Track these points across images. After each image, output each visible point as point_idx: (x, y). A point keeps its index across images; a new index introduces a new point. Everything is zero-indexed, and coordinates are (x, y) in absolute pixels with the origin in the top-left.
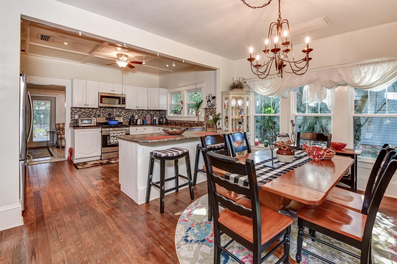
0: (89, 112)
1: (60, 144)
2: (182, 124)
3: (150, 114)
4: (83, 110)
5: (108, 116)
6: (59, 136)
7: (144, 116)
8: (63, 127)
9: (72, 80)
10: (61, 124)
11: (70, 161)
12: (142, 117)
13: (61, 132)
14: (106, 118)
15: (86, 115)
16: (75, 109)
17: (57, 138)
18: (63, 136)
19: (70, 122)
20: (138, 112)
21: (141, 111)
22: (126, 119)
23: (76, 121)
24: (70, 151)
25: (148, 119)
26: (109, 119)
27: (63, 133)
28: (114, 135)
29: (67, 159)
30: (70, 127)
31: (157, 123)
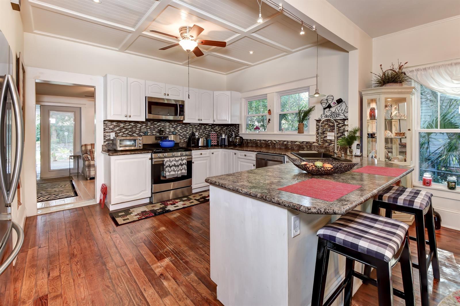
0: (131, 128)
1: (88, 174)
2: (270, 146)
3: (214, 130)
4: (122, 125)
5: (158, 134)
6: (87, 163)
7: (207, 133)
8: (92, 150)
9: (105, 77)
10: (89, 145)
11: (103, 205)
12: (204, 135)
13: (88, 156)
14: (156, 137)
15: (126, 132)
16: (109, 124)
17: (84, 164)
18: (92, 163)
19: (103, 144)
20: (198, 128)
21: (203, 127)
22: (183, 137)
23: (112, 142)
24: (102, 190)
25: (213, 138)
26: (160, 139)
27: (92, 158)
28: (170, 164)
29: (98, 202)
30: (103, 151)
31: (227, 143)
